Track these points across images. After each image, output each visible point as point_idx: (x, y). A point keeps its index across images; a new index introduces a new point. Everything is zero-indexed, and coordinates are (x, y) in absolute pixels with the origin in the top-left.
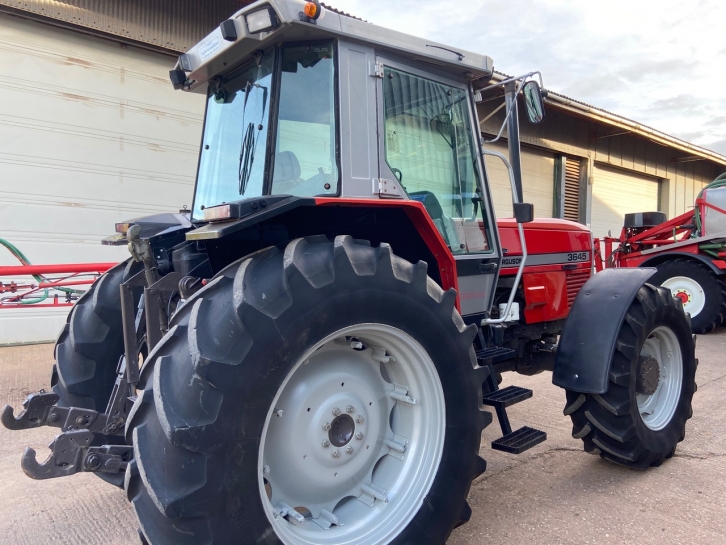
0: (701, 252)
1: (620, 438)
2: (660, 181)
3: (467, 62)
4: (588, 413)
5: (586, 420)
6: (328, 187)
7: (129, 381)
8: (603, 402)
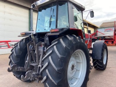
0: (97, 38)
1: (101, 66)
2: (87, 28)
3: (82, 7)
4: (97, 63)
5: (96, 64)
6: (67, 26)
7: (29, 61)
8: (100, 61)
